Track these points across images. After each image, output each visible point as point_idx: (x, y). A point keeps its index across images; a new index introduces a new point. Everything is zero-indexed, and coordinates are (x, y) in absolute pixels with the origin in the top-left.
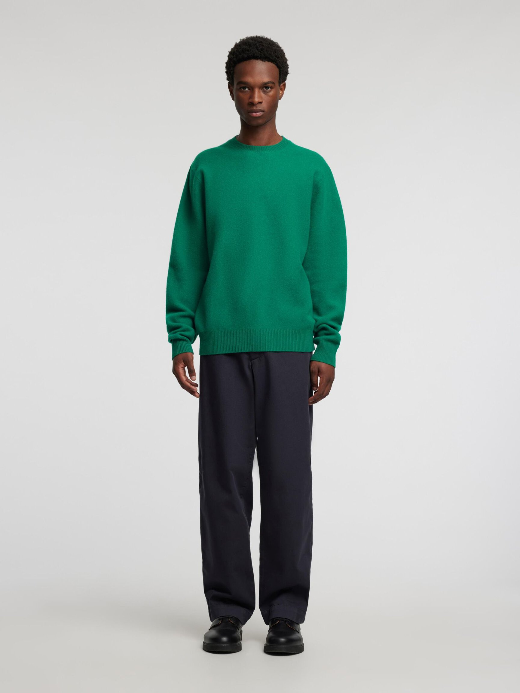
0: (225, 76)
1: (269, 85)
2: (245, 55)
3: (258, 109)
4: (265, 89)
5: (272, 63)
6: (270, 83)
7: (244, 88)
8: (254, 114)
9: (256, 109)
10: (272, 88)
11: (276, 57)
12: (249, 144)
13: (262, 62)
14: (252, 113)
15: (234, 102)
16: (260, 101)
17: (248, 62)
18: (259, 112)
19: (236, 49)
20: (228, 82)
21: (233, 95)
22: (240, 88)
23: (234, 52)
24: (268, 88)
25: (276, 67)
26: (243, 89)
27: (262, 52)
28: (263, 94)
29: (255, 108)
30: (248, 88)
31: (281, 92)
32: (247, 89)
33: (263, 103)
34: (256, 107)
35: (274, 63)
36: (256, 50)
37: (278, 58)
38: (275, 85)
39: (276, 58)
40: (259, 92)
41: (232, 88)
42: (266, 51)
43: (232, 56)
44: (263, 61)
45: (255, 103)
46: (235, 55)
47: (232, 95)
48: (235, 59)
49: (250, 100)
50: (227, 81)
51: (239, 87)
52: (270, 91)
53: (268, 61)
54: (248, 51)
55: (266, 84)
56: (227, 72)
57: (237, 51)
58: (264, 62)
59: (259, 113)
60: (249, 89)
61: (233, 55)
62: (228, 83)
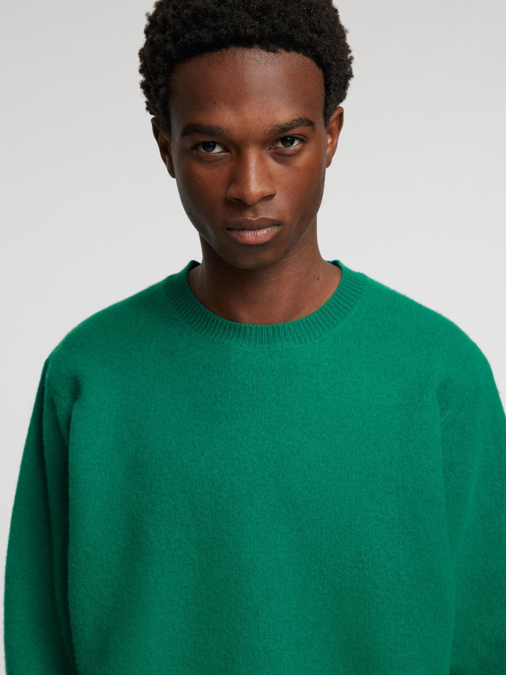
0: (142, 99)
1: (297, 131)
2: (207, 36)
3: (261, 218)
4: (280, 145)
5: (301, 54)
6: (298, 126)
7: (209, 146)
8: (250, 236)
9: (254, 219)
10: (303, 140)
11: (314, 30)
12: (232, 317)
13: (265, 53)
14: (240, 233)
15: (173, 182)
16: (268, 190)
17: (216, 55)
18: (267, 228)
19: (171, 11)
20: (153, 116)
21: (170, 159)
22: (195, 147)
23: (165, 20)
24: (292, 143)
25: (314, 65)
26: (204, 149)
27: (265, 17)
28: (273, 165)
29: (250, 216)
30: (221, 145)
31: (329, 141)
32: (217, 149)
33: (276, 197)
34: (256, 213)
35: (306, 54)
36: (244, 15)
37: (320, 32)
38: (314, 130)
39: (315, 36)
40: (261, 160)
41: (166, 137)
42: (279, 14)
43: (158, 36)
44: (268, 51)
45: (249, 202)
46: (168, 33)
47: (167, 159)
48: (169, 47)
49: (233, 191)
50: (148, 113)
51: (189, 144)
52: (298, 153)
53: (287, 49)
54: (215, 17)
55: (284, 129)
56: (144, 86)
57: (174, 17)
58: (271, 54)
59: (265, 232)
60: (226, 149)
61: (163, 33)
62: (153, 120)
